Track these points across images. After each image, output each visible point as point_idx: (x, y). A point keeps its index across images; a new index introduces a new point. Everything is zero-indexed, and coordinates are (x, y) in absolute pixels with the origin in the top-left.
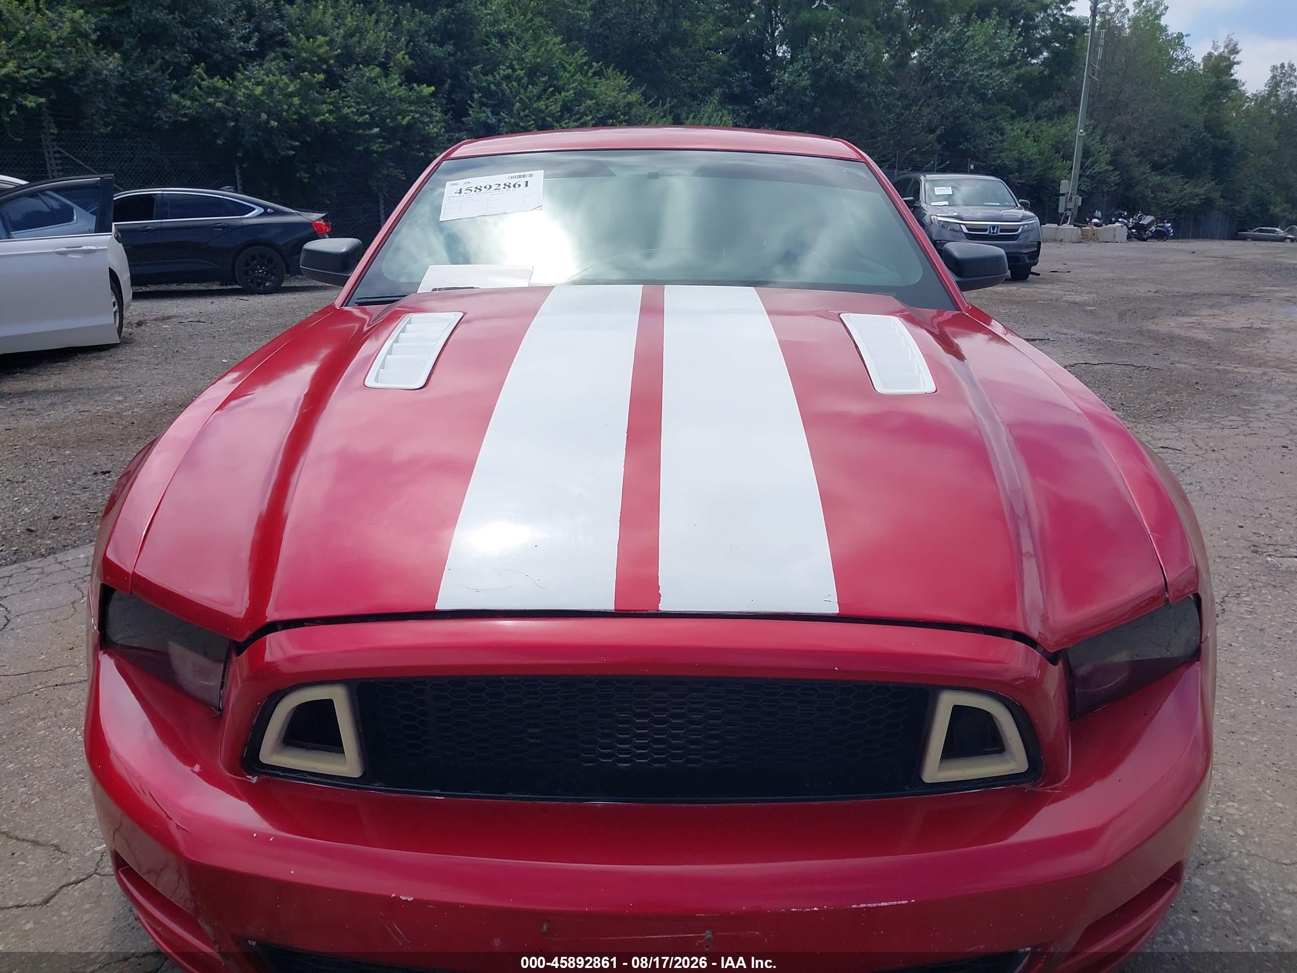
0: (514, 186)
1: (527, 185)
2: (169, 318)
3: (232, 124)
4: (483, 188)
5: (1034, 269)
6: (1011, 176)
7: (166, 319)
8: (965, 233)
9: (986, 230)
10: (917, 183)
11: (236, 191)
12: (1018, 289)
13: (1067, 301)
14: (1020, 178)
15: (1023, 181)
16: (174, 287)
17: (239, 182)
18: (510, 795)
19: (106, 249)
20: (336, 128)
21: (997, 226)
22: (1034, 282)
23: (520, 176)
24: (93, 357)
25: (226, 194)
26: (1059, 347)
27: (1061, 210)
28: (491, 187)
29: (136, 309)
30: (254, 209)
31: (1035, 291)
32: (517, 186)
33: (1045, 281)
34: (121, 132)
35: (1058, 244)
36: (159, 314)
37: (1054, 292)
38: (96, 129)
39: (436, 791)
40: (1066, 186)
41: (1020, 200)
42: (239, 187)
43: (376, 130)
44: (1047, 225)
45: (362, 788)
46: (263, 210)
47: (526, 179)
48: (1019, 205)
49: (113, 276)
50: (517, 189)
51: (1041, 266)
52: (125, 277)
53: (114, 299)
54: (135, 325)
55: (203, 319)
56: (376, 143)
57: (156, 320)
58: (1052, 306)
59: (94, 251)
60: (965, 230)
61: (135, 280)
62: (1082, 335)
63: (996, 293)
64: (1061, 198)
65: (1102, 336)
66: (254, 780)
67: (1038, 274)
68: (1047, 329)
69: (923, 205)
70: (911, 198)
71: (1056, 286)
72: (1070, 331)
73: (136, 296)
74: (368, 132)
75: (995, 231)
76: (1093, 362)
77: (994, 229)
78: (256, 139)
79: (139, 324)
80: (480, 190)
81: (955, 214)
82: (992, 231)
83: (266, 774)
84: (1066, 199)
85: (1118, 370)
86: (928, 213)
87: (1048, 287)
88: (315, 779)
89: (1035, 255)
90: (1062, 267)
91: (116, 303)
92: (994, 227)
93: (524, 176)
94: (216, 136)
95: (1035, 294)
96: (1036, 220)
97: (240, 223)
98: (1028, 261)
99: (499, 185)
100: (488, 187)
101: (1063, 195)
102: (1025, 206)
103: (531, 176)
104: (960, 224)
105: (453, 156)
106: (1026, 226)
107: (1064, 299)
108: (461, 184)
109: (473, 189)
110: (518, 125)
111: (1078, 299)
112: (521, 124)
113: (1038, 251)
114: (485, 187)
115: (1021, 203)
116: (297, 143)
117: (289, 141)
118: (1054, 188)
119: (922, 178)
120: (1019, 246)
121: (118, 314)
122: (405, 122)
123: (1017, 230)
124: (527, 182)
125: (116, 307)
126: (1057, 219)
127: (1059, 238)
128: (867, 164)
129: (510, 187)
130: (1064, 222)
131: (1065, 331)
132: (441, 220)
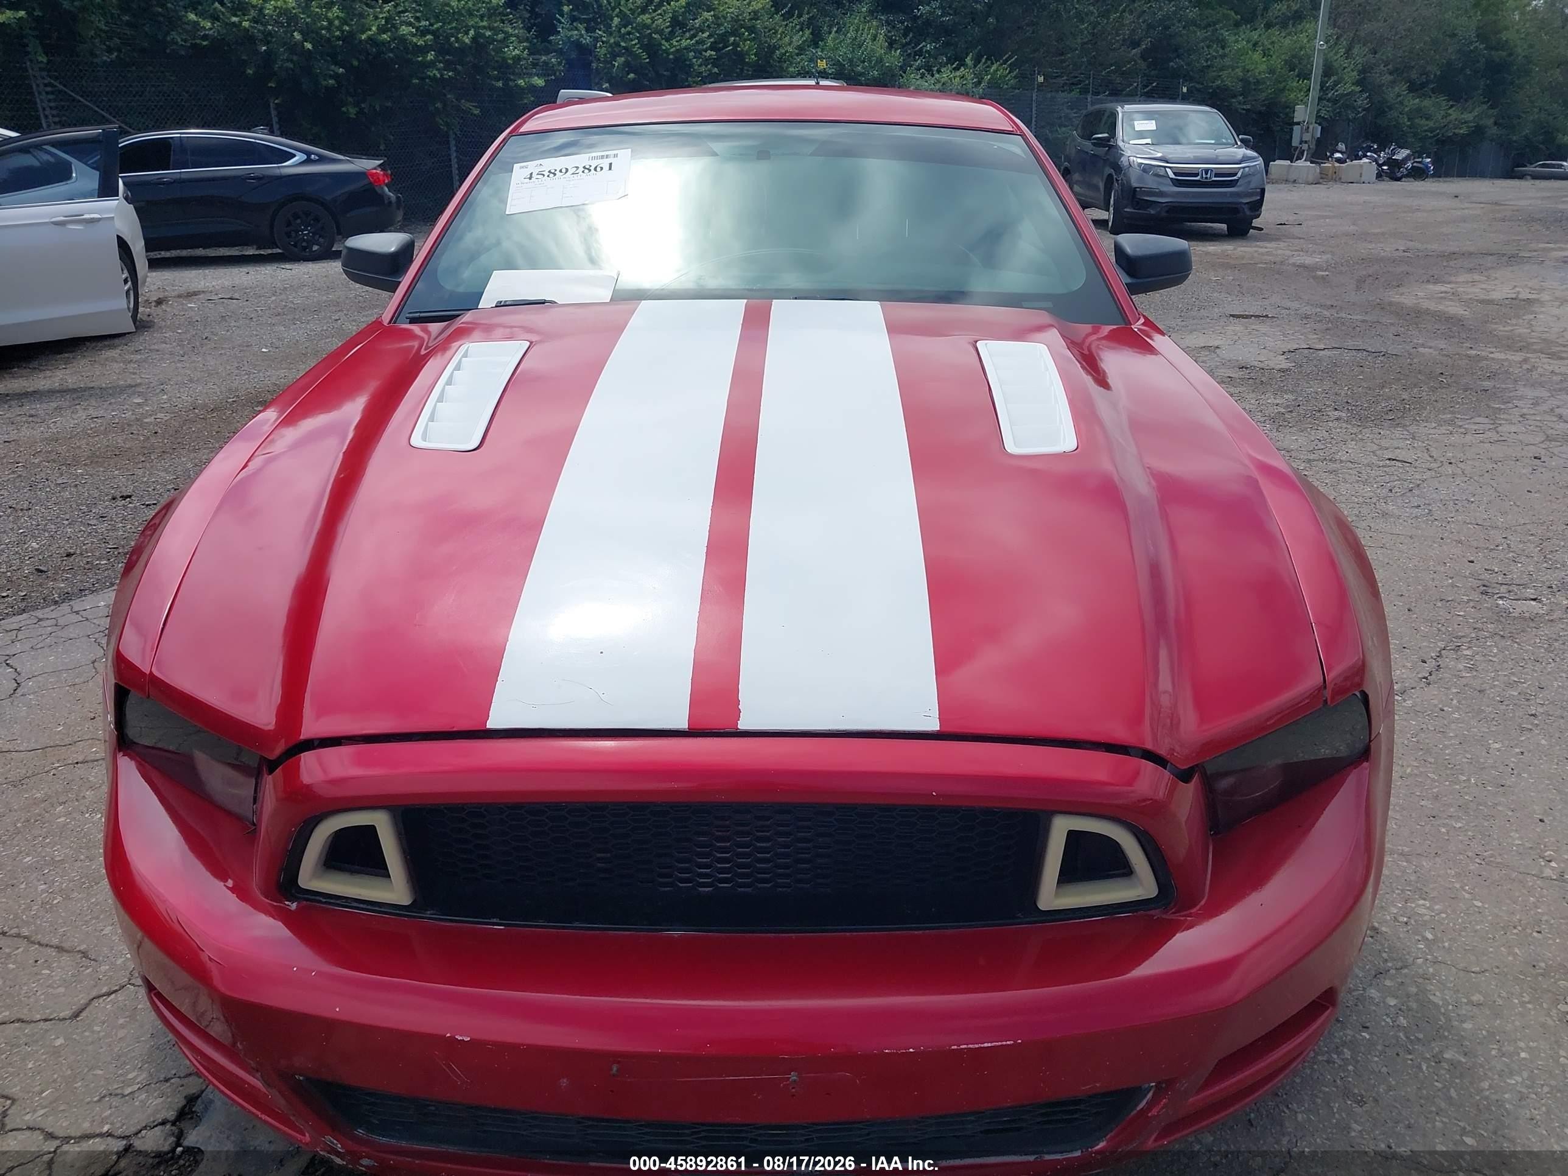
0: (595, 169)
1: (610, 169)
2: (195, 294)
3: (264, 47)
4: (557, 172)
5: (1256, 223)
6: (1234, 100)
7: (191, 295)
8: (1171, 179)
9: (1196, 175)
10: (1114, 115)
11: (272, 133)
12: (1235, 249)
13: (1294, 265)
14: (1245, 103)
15: (1249, 107)
16: (200, 252)
17: (275, 120)
18: (576, 924)
19: (113, 217)
20: (392, 50)
21: (1211, 170)
22: (1257, 239)
23: (602, 157)
24: (105, 346)
25: (259, 137)
26: (1278, 326)
27: (1295, 142)
28: (567, 170)
29: (154, 283)
30: (294, 156)
31: (1256, 251)
32: (598, 169)
33: (1269, 238)
34: (127, 59)
35: (1289, 186)
36: (182, 290)
37: (1280, 252)
38: (97, 56)
39: (495, 920)
40: (1301, 113)
41: (1240, 137)
42: (276, 127)
44: (1278, 162)
45: (414, 917)
46: (305, 157)
47: (609, 161)
48: (1239, 143)
49: (122, 244)
50: (599, 173)
51: (1266, 217)
52: (138, 247)
53: (126, 275)
54: (153, 304)
55: (236, 296)
57: (179, 296)
58: (1276, 271)
59: (99, 220)
60: (1171, 175)
61: (151, 245)
62: (1308, 310)
63: (1207, 253)
64: (1296, 128)
65: (1333, 311)
66: (294, 906)
67: (1261, 229)
68: (1266, 302)
69: (1121, 144)
70: (1106, 135)
71: (1282, 245)
72: (1295, 305)
73: (153, 264)
75: (1208, 176)
76: (1318, 347)
77: (1206, 174)
78: (291, 65)
79: (159, 302)
80: (555, 174)
81: (1159, 155)
82: (1204, 176)
83: (307, 900)
84: (1302, 128)
85: (1347, 356)
86: (1127, 153)
87: (1273, 245)
88: (362, 906)
89: (1257, 206)
90: (1292, 218)
91: (129, 279)
92: (1207, 171)
93: (607, 156)
94: (245, 64)
95: (1256, 255)
96: (1260, 161)
97: (277, 172)
98: (1248, 213)
99: (577, 168)
100: (564, 171)
101: (1298, 124)
102: (1246, 144)
103: (616, 156)
104: (1165, 167)
105: (522, 130)
106: (1247, 169)
107: (1291, 261)
108: (532, 166)
109: (546, 173)
110: (618, 45)
111: (1308, 260)
113: (1260, 202)
114: (561, 171)
115: (1242, 141)
116: (341, 70)
117: (331, 68)
118: (1287, 114)
119: (1119, 109)
120: (1238, 194)
121: (132, 293)
123: (1235, 174)
124: (611, 164)
125: (130, 283)
126: (1290, 154)
127: (1292, 177)
128: (1023, 135)
129: (590, 170)
130: (1299, 158)
131: (1289, 304)
132: (507, 213)
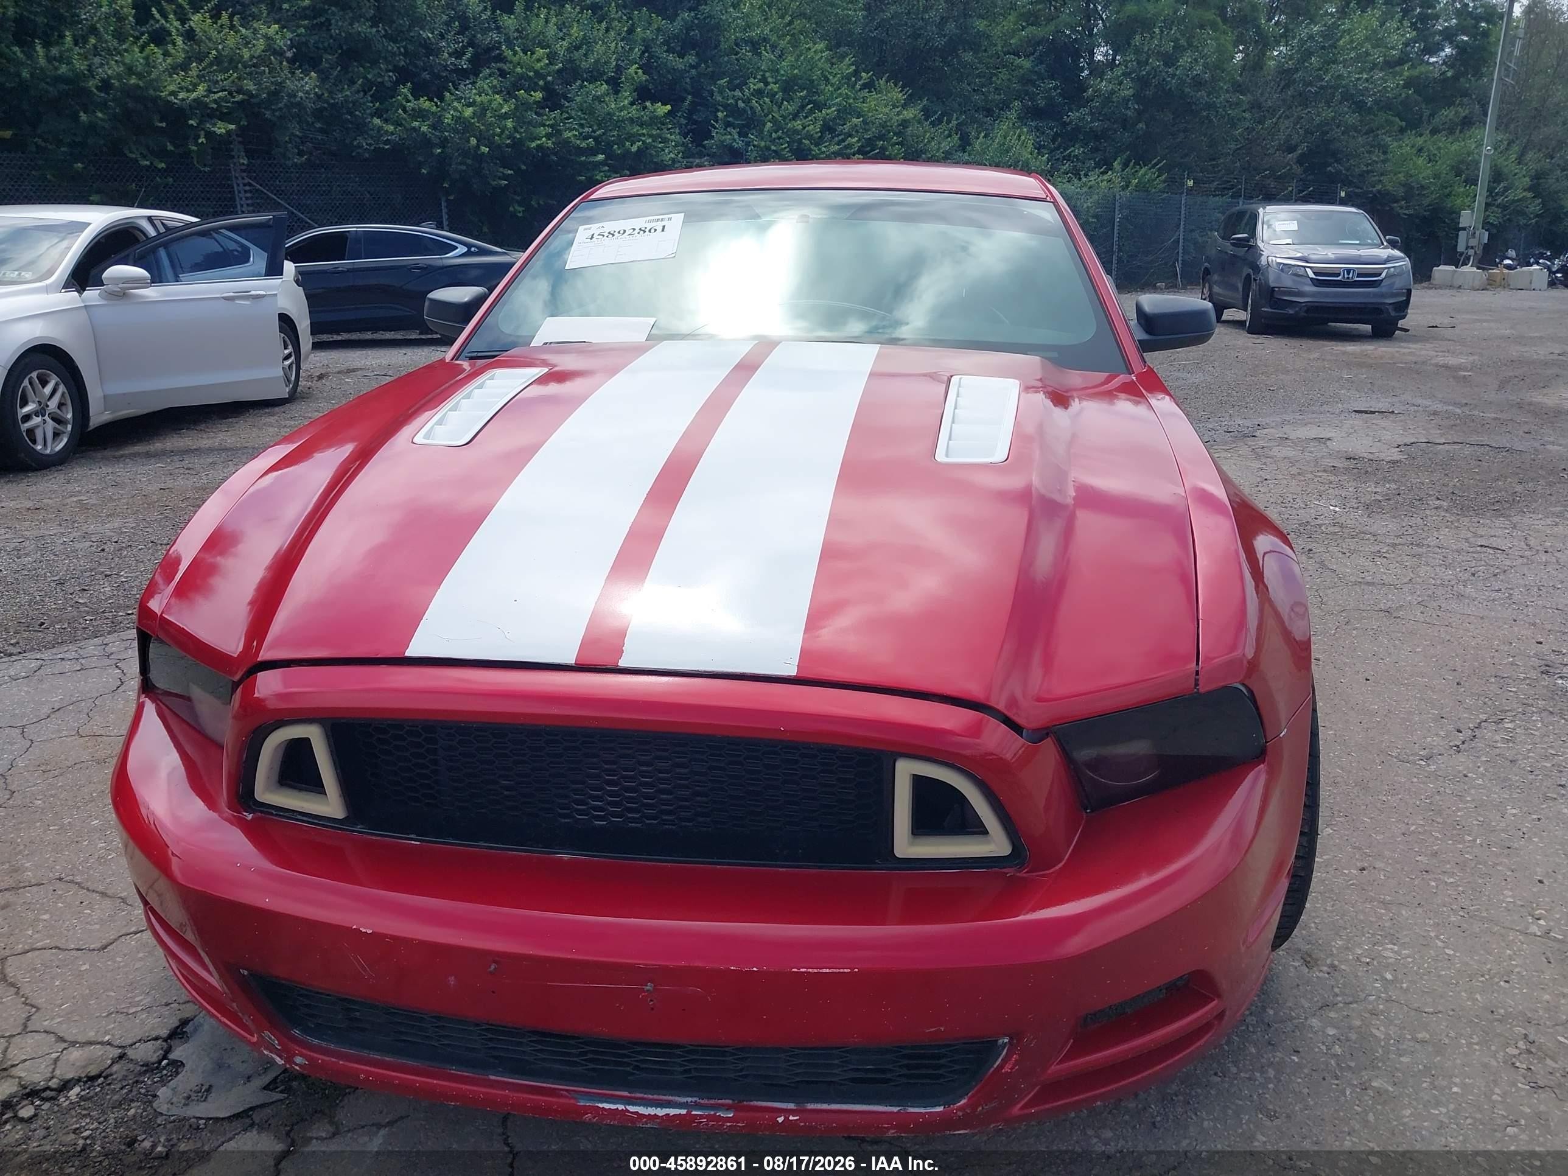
0: (650, 231)
1: (663, 230)
2: (354, 370)
3: (439, 151)
4: (616, 234)
5: (1401, 323)
6: (1395, 205)
7: (349, 371)
8: (1311, 279)
9: (1338, 275)
10: (1254, 217)
11: (440, 227)
12: (1376, 349)
13: (1437, 365)
14: (1407, 208)
15: (1411, 212)
16: (368, 336)
17: (445, 217)
18: (481, 843)
19: (275, 295)
20: (555, 154)
21: (1354, 270)
22: (1401, 340)
23: (658, 220)
24: (266, 413)
25: (426, 230)
26: (1401, 421)
27: (1461, 247)
28: (625, 231)
29: (315, 361)
30: (456, 248)
31: (1397, 352)
32: (653, 231)
33: (1416, 339)
34: (318, 162)
35: (1453, 292)
36: (343, 367)
37: (1423, 352)
38: (289, 158)
39: (412, 836)
40: (1467, 218)
41: (1387, 237)
42: (445, 223)
43: (601, 157)
44: (1442, 267)
45: (347, 830)
46: (465, 249)
47: (663, 223)
48: (1385, 244)
49: (286, 322)
50: (653, 234)
51: (1412, 319)
52: (303, 325)
53: (290, 350)
54: (316, 379)
55: (390, 373)
56: (601, 172)
57: (339, 372)
58: (1414, 371)
59: (263, 296)
60: (1311, 274)
61: (315, 329)
62: (1439, 407)
63: (1344, 353)
64: (1462, 235)
65: (1466, 410)
66: (250, 817)
67: (1407, 330)
68: (1396, 399)
69: (1260, 244)
70: (1245, 235)
71: (1428, 345)
72: (1427, 402)
73: (317, 346)
74: (592, 159)
75: (1351, 276)
76: (1438, 441)
77: (1348, 274)
78: (464, 168)
79: (321, 377)
80: (613, 235)
81: (1299, 255)
82: (1346, 276)
83: (261, 812)
84: (1468, 234)
85: (1468, 451)
86: (1265, 254)
87: (1418, 346)
88: (305, 819)
89: (1402, 307)
90: (1447, 321)
91: (293, 354)
92: (1349, 271)
93: (662, 220)
94: (420, 165)
95: (1397, 355)
96: (1405, 263)
97: (440, 263)
98: (1393, 314)
99: (634, 229)
100: (622, 232)
101: (1464, 229)
102: (1393, 245)
103: (669, 219)
104: (1305, 267)
105: (592, 197)
106: (1392, 269)
107: (1433, 362)
108: (595, 228)
109: (606, 234)
110: (768, 148)
111: (1452, 361)
112: (773, 148)
113: (1406, 303)
114: (619, 232)
115: (1388, 241)
116: (510, 172)
117: (501, 169)
118: (1453, 220)
119: (1261, 211)
120: (1383, 295)
121: (294, 366)
122: (634, 149)
123: (1380, 274)
124: (664, 227)
125: (293, 358)
126: (1456, 260)
127: (1457, 283)
128: (1055, 203)
129: (645, 232)
130: (1465, 264)
131: (1419, 401)
132: (567, 268)
